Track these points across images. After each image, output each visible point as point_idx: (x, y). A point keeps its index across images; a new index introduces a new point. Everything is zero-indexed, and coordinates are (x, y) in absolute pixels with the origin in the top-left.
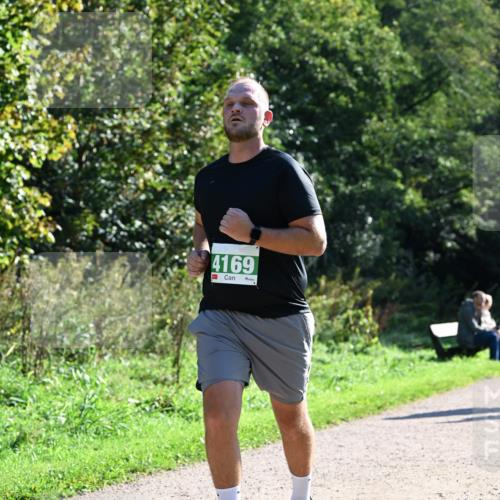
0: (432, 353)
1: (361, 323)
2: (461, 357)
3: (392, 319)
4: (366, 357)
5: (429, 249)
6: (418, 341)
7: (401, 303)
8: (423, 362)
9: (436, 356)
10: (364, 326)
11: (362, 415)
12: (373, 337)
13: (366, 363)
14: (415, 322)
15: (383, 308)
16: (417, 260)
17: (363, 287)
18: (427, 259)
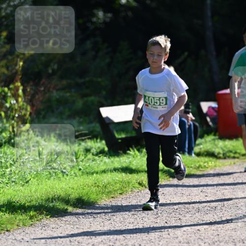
0: (101, 145)
1: (8, 105)
2: (138, 150)
3: (49, 100)
4: (14, 151)
5: (98, 6)
6: (83, 129)
7: (62, 78)
8: (90, 156)
9: (106, 149)
10: (11, 109)
11: (9, 227)
12: (24, 123)
13: (15, 158)
14: (80, 104)
15: (37, 85)
16: (81, 21)
17: (10, 57)
18: (94, 19)
